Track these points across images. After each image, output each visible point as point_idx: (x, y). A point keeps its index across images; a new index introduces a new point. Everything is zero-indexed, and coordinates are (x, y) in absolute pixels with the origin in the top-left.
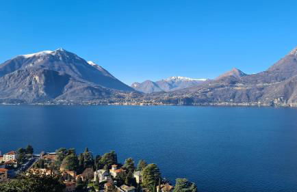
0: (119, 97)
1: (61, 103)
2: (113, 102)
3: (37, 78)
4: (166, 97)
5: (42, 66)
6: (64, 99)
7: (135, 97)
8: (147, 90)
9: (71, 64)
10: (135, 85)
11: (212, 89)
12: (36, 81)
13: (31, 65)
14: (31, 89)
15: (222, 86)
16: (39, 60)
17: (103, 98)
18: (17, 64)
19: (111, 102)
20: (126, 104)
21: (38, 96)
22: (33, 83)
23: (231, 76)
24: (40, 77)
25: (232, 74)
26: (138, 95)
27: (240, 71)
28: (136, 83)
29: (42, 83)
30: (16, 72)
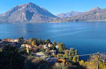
0: (51, 20)
1: (32, 22)
2: (50, 22)
3: (23, 14)
4: (68, 19)
5: (25, 9)
6: (33, 21)
7: (57, 20)
8: (62, 17)
9: (34, 8)
10: (57, 15)
11: (86, 15)
12: (23, 15)
13: (21, 9)
14: (21, 18)
15: (90, 14)
16: (23, 7)
17: (46, 20)
18: (16, 9)
19: (49, 22)
20: (54, 22)
21: (24, 20)
22: (22, 15)
23: (94, 10)
24: (24, 13)
25: (95, 9)
26: (58, 18)
27: (98, 8)
28: (57, 14)
29: (25, 15)
30: (16, 12)
